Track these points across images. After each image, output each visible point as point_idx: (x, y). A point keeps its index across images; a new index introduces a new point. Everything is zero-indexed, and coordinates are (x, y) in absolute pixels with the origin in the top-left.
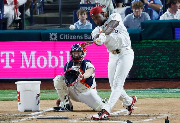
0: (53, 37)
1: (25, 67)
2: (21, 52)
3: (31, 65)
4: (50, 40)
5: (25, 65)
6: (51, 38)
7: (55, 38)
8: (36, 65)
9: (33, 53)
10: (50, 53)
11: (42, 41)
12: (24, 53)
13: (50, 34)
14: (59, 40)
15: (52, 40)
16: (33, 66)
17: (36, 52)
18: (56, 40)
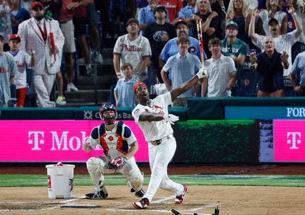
0: (88, 115)
1: (55, 149)
2: (51, 132)
3: (62, 146)
4: (85, 118)
5: (56, 146)
6: (86, 117)
7: (90, 117)
8: (68, 146)
9: (65, 134)
10: (84, 133)
11: (76, 120)
12: (54, 134)
13: (85, 112)
14: (94, 118)
15: (86, 119)
16: (65, 148)
17: (68, 132)
18: (92, 118)
